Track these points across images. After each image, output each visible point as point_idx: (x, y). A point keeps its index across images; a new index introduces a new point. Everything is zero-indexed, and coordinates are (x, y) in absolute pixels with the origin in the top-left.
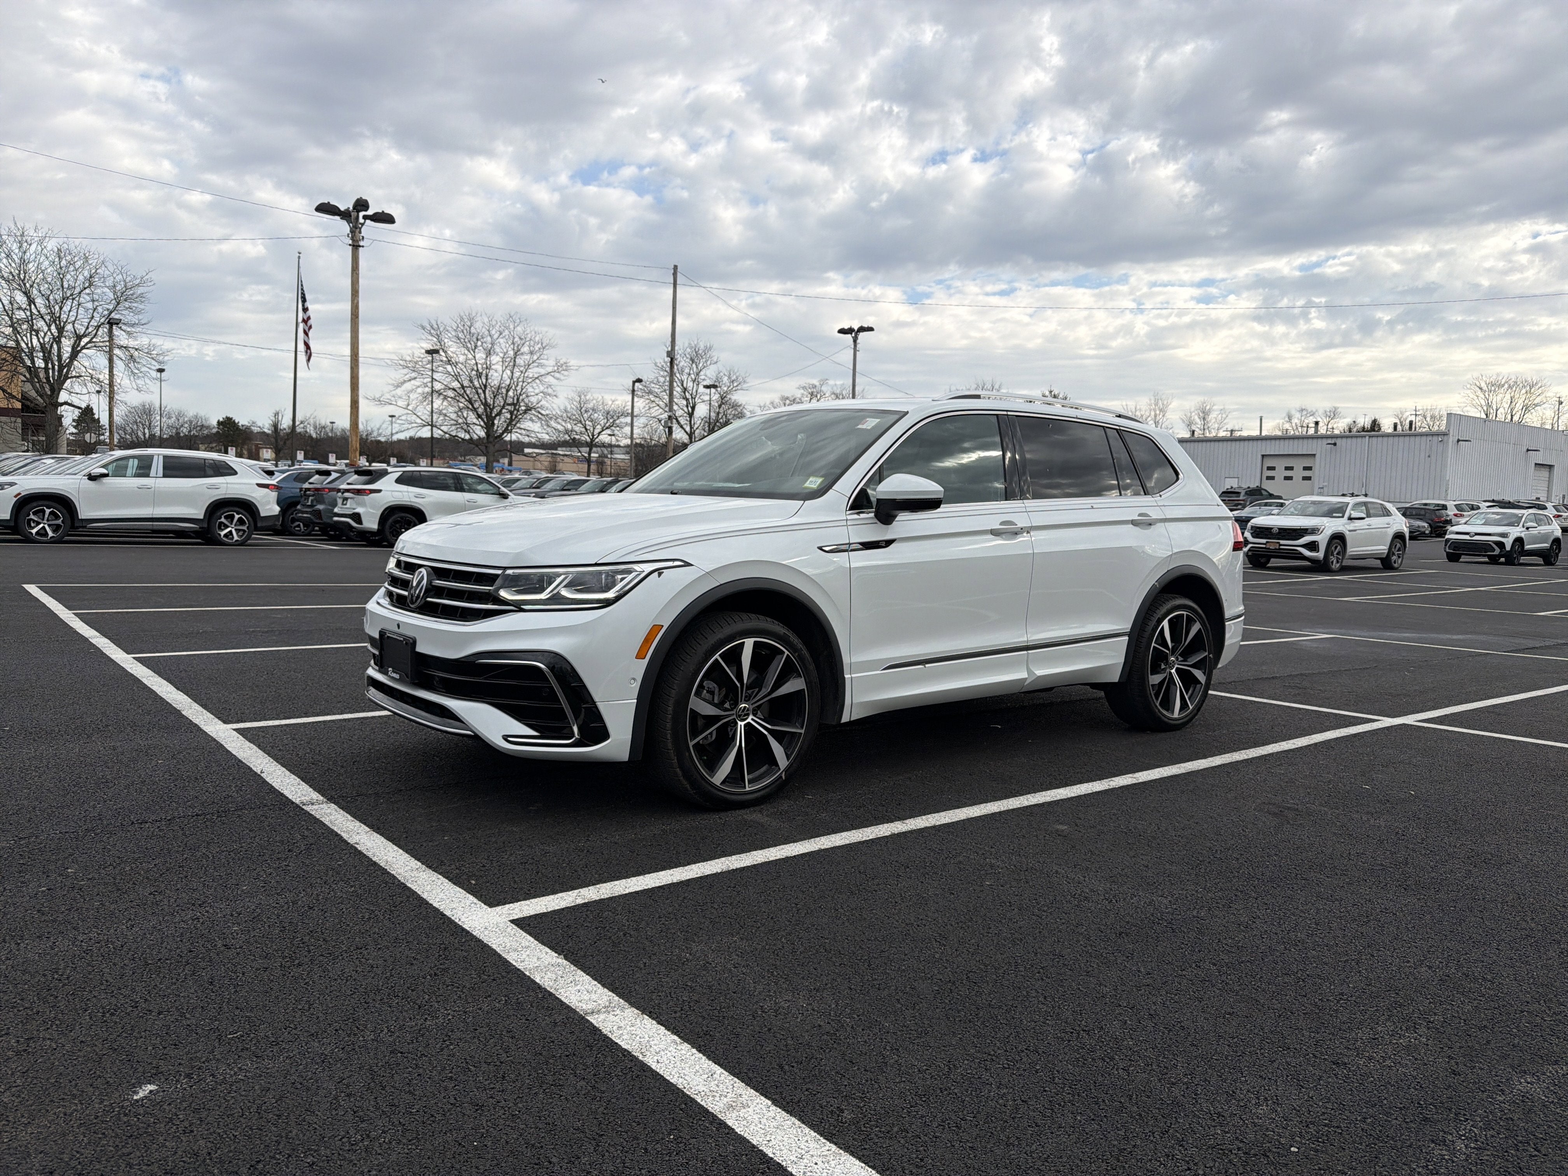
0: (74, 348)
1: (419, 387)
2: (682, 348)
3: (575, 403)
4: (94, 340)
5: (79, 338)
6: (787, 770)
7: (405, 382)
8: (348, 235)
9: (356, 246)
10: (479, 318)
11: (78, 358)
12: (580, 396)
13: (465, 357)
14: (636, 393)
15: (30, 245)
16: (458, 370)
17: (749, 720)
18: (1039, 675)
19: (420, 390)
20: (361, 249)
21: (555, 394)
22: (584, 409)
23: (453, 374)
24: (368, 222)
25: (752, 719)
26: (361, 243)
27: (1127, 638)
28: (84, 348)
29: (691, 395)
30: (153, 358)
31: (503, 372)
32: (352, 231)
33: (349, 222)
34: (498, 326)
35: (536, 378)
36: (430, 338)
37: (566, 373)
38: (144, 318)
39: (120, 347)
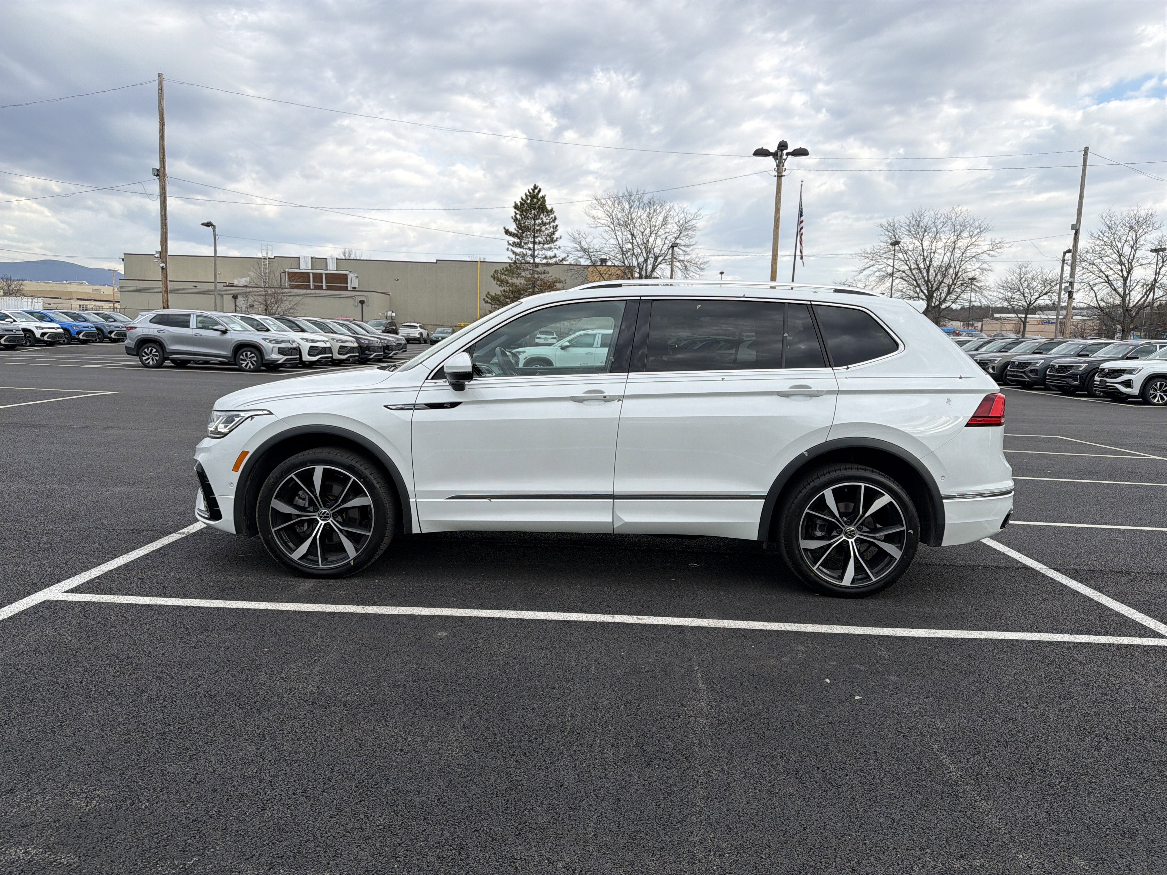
0: (654, 265)
1: (876, 272)
2: (1119, 217)
3: (1015, 275)
4: (666, 258)
5: (656, 258)
6: (355, 559)
7: (866, 268)
8: (775, 169)
9: (780, 177)
10: (927, 213)
11: (656, 270)
12: (1020, 269)
13: (912, 245)
14: (1066, 262)
15: (634, 202)
16: (908, 256)
17: (329, 521)
18: (626, 521)
19: (877, 274)
20: (783, 177)
21: (990, 269)
22: (1024, 279)
23: (903, 259)
24: (790, 157)
25: (331, 521)
26: (784, 174)
27: (763, 501)
28: (660, 263)
29: (1128, 261)
30: (697, 267)
31: (945, 254)
32: (777, 166)
33: (776, 159)
34: (942, 218)
35: (973, 257)
36: (887, 233)
37: (999, 250)
38: (693, 241)
39: (679, 261)
